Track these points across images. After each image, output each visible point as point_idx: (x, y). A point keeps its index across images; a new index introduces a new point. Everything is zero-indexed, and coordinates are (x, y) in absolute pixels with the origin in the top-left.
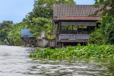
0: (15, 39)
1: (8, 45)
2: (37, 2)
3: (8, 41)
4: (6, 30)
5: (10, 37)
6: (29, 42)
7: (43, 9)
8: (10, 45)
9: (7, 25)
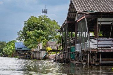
0: (8, 52)
1: (3, 57)
2: (27, 22)
3: (4, 54)
4: (1, 47)
5: (5, 51)
6: (22, 54)
7: (35, 24)
8: (5, 57)
9: (2, 44)
